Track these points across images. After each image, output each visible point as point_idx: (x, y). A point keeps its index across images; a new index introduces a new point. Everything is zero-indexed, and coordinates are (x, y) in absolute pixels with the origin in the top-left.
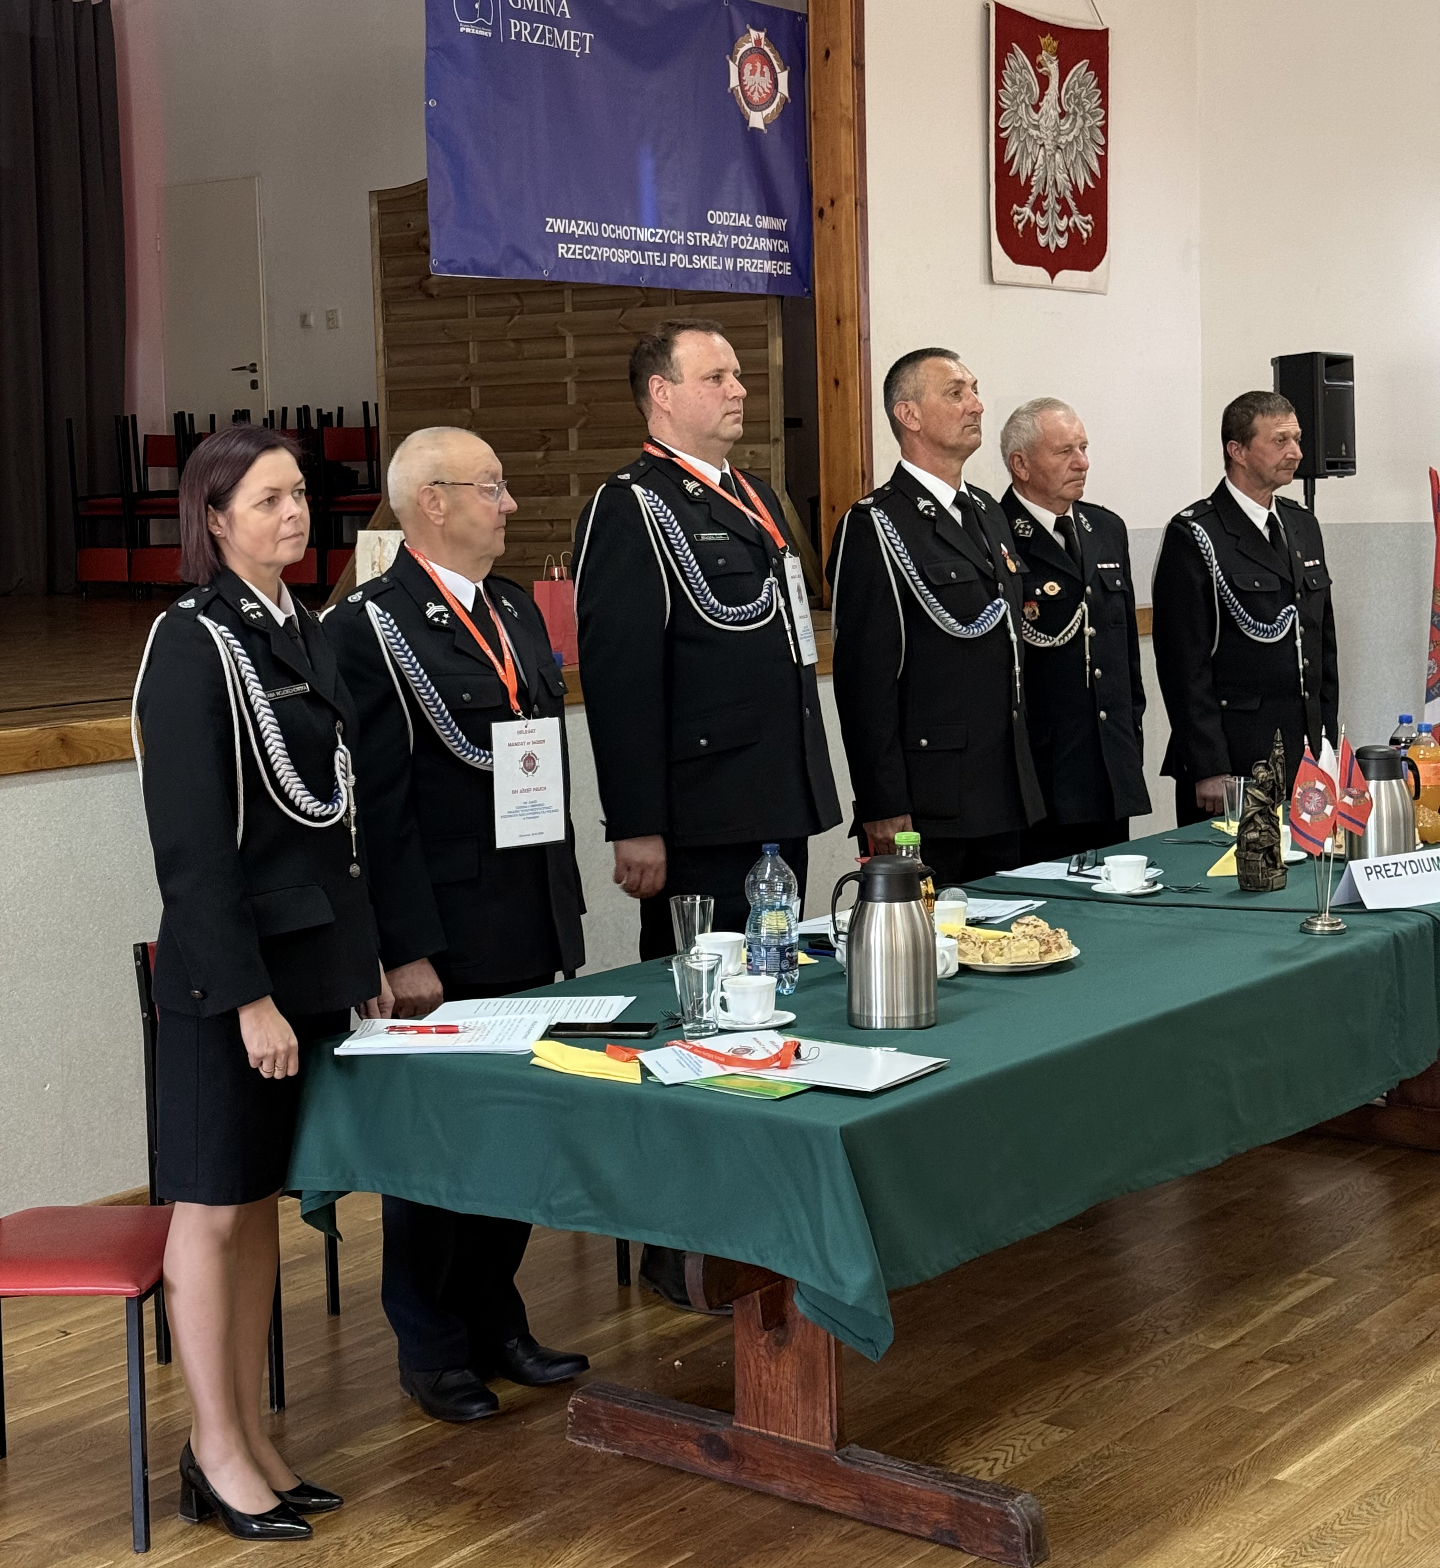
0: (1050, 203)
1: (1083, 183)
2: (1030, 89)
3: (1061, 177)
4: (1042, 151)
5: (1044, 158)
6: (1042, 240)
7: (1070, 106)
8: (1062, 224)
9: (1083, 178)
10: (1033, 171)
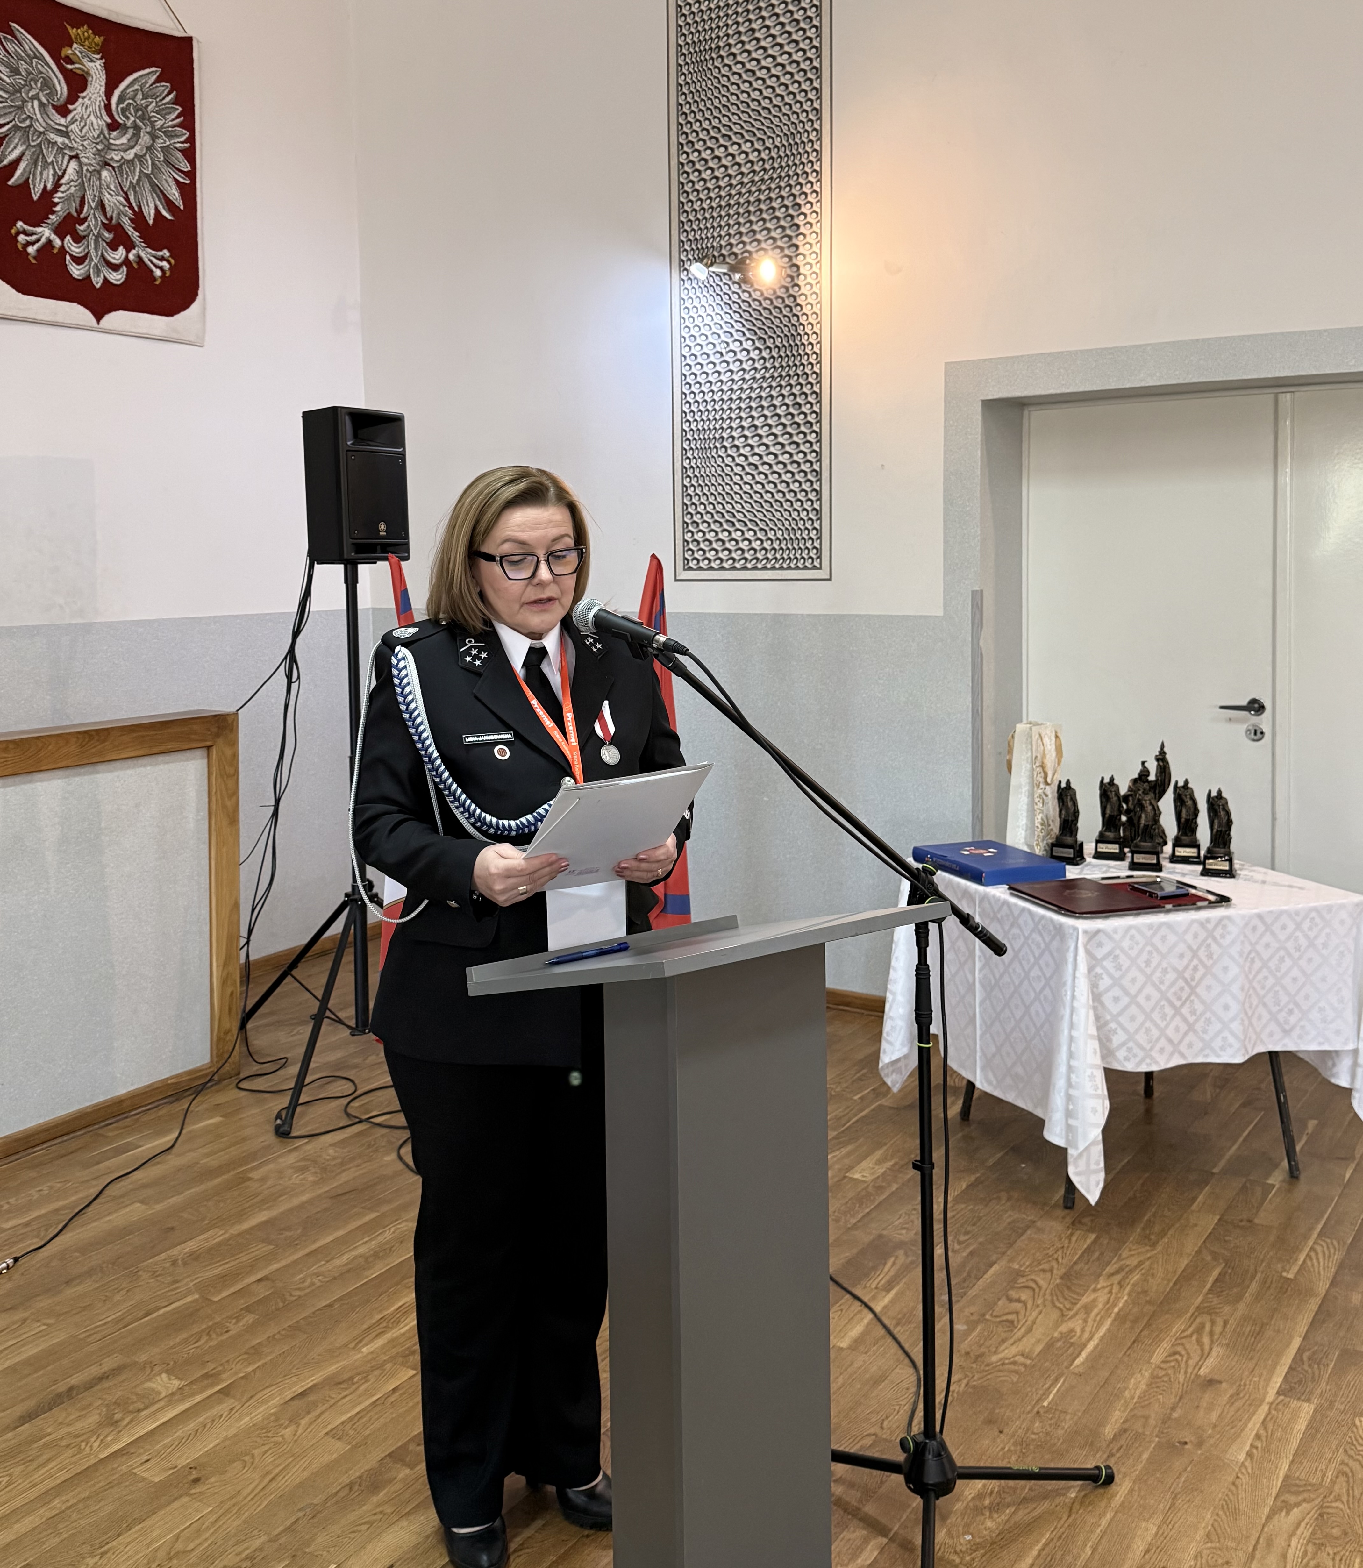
0: (91, 228)
1: (153, 212)
4: (73, 164)
6: (76, 271)
7: (128, 118)
9: (152, 206)
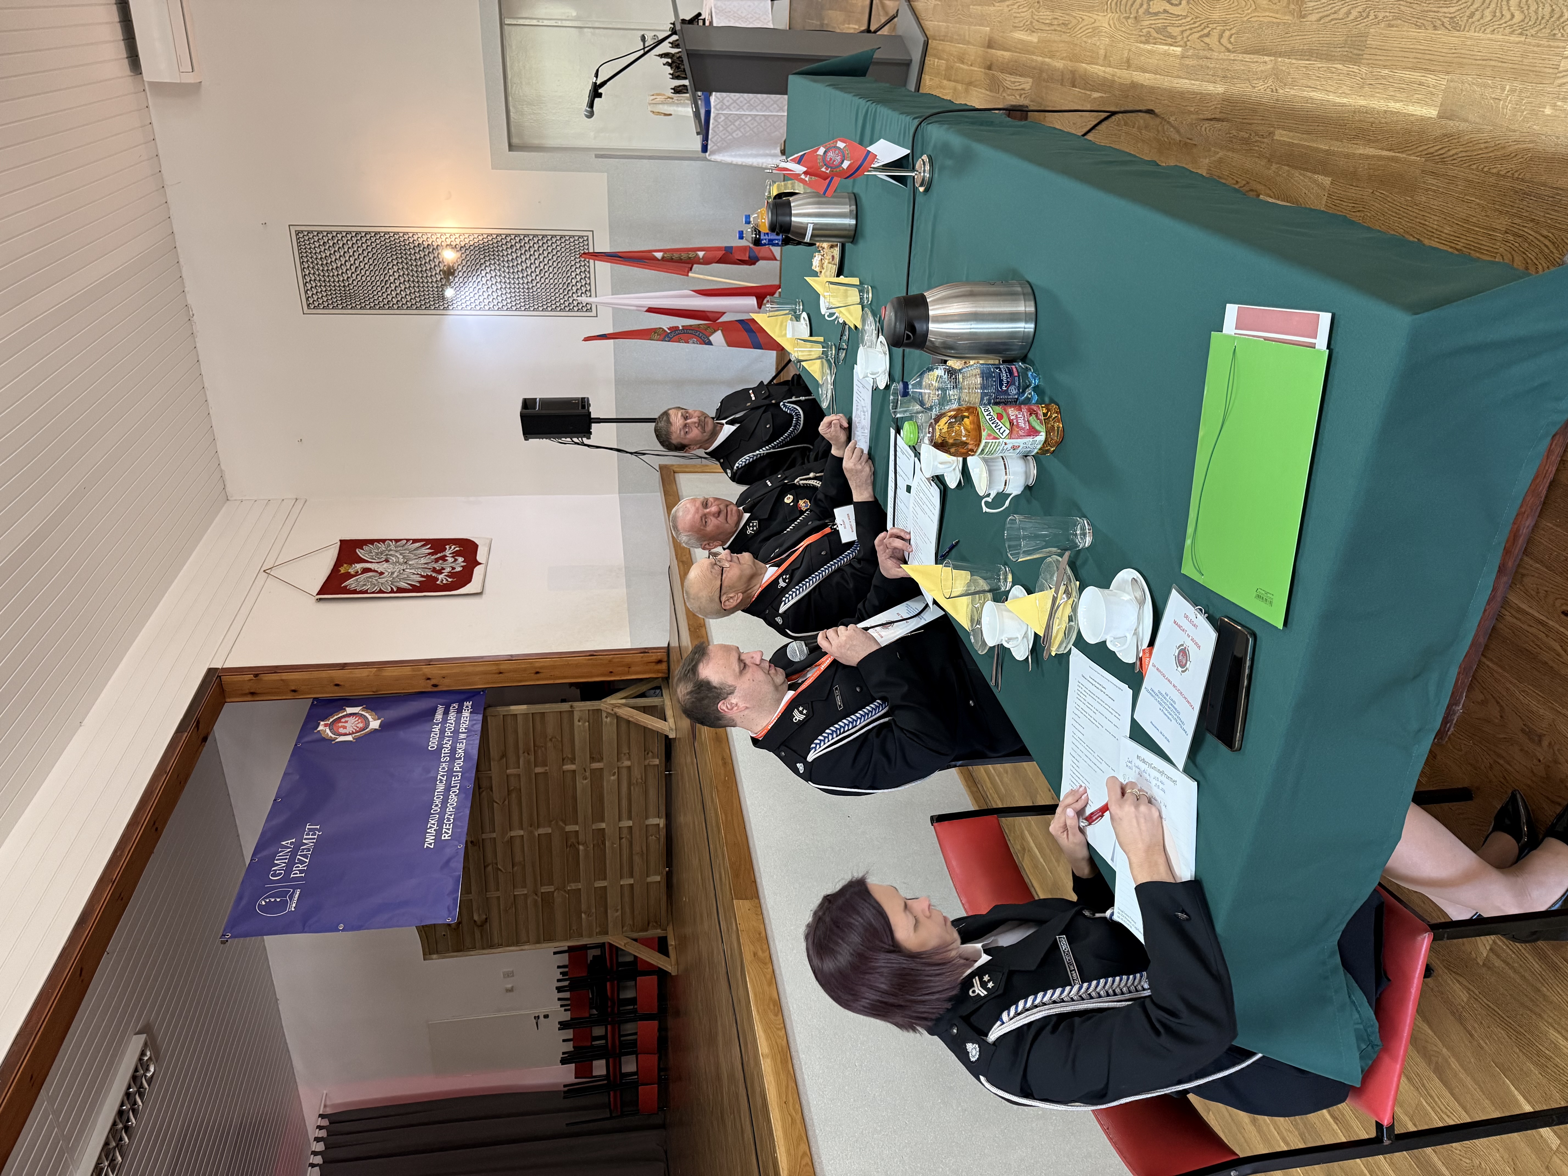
0: (437, 566)
1: (427, 550)
2: (370, 577)
3: (423, 561)
5: (411, 569)
7: (382, 557)
8: (450, 560)
9: (424, 550)
10: (418, 574)
